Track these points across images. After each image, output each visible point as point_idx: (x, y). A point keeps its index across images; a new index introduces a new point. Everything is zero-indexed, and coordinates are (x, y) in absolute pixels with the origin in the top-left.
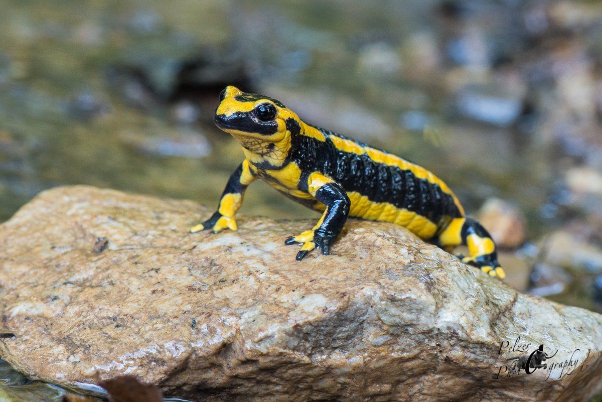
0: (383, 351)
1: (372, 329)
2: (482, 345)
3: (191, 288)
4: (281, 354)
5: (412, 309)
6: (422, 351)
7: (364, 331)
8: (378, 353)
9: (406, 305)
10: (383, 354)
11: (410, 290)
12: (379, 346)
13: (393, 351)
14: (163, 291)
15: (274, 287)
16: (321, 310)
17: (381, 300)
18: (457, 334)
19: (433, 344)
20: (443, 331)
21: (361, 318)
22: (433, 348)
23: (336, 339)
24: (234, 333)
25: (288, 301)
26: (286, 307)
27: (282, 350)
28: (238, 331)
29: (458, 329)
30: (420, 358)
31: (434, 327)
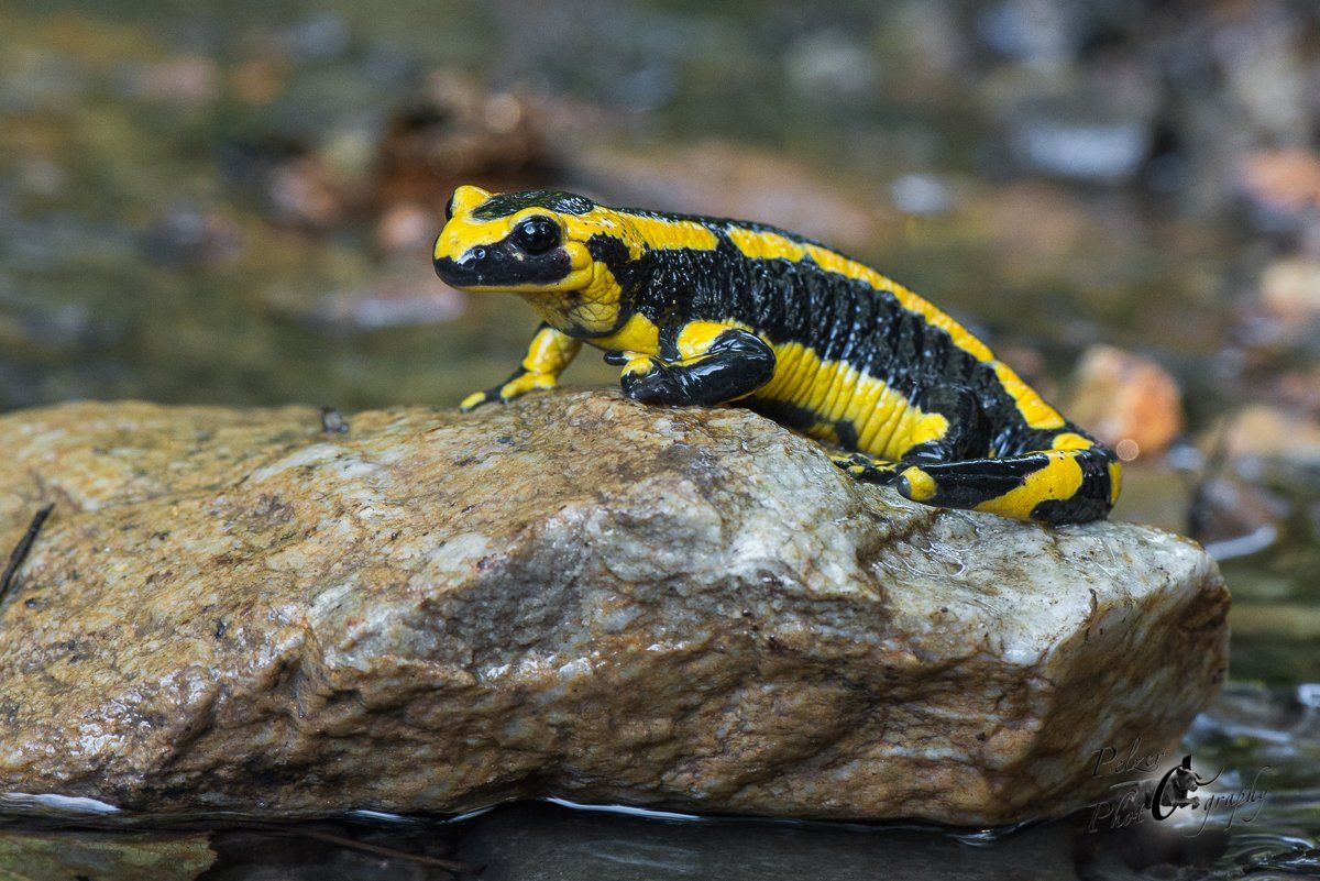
0: (630, 642)
1: (598, 596)
2: (841, 601)
3: (223, 560)
4: (403, 670)
5: (672, 541)
6: (717, 633)
7: (581, 601)
8: (621, 647)
9: (657, 533)
10: (632, 648)
11: (662, 498)
12: (619, 633)
13: (653, 640)
14: (169, 574)
15: (388, 533)
16: (475, 563)
17: (604, 527)
18: (781, 584)
19: (737, 615)
20: (751, 582)
21: (568, 573)
22: (739, 624)
23: (522, 625)
24: (301, 638)
25: (412, 556)
26: (407, 568)
27: (403, 662)
28: (309, 632)
29: (781, 573)
30: (714, 650)
31: (729, 575)
